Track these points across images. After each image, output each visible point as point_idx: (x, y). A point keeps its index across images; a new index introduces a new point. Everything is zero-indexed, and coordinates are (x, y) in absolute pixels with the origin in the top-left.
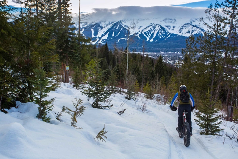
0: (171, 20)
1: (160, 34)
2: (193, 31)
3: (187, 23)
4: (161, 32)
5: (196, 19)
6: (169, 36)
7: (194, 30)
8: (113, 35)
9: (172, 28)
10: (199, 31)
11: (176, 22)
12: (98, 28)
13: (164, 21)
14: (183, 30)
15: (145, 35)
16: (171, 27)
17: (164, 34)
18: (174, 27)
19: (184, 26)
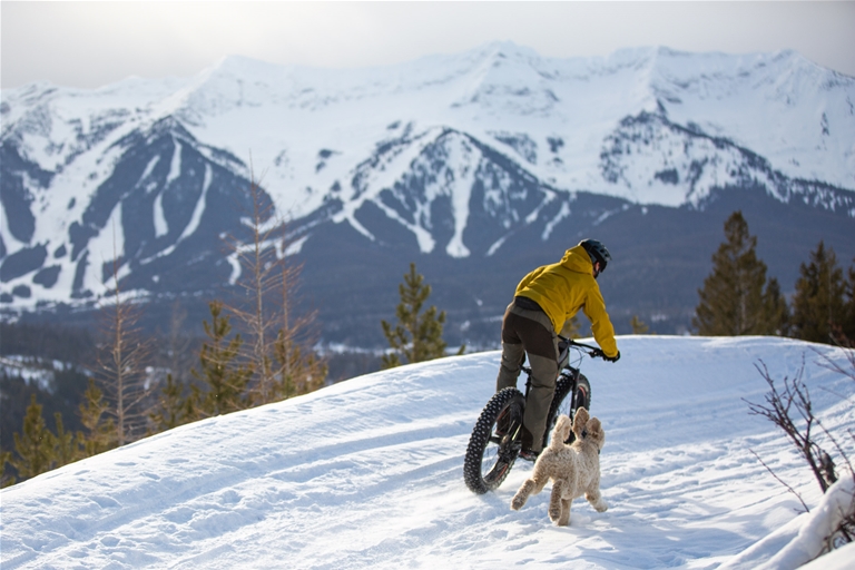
0: (521, 93)
1: (494, 195)
2: (697, 168)
3: (635, 113)
4: (496, 185)
5: (685, 86)
6: (565, 211)
7: (706, 161)
8: (161, 227)
9: (544, 151)
10: (736, 169)
11: (557, 106)
12: (21, 180)
13: (477, 106)
14: (624, 160)
15: (391, 213)
16: (534, 145)
17: (523, 195)
18: (555, 144)
19: (625, 136)
